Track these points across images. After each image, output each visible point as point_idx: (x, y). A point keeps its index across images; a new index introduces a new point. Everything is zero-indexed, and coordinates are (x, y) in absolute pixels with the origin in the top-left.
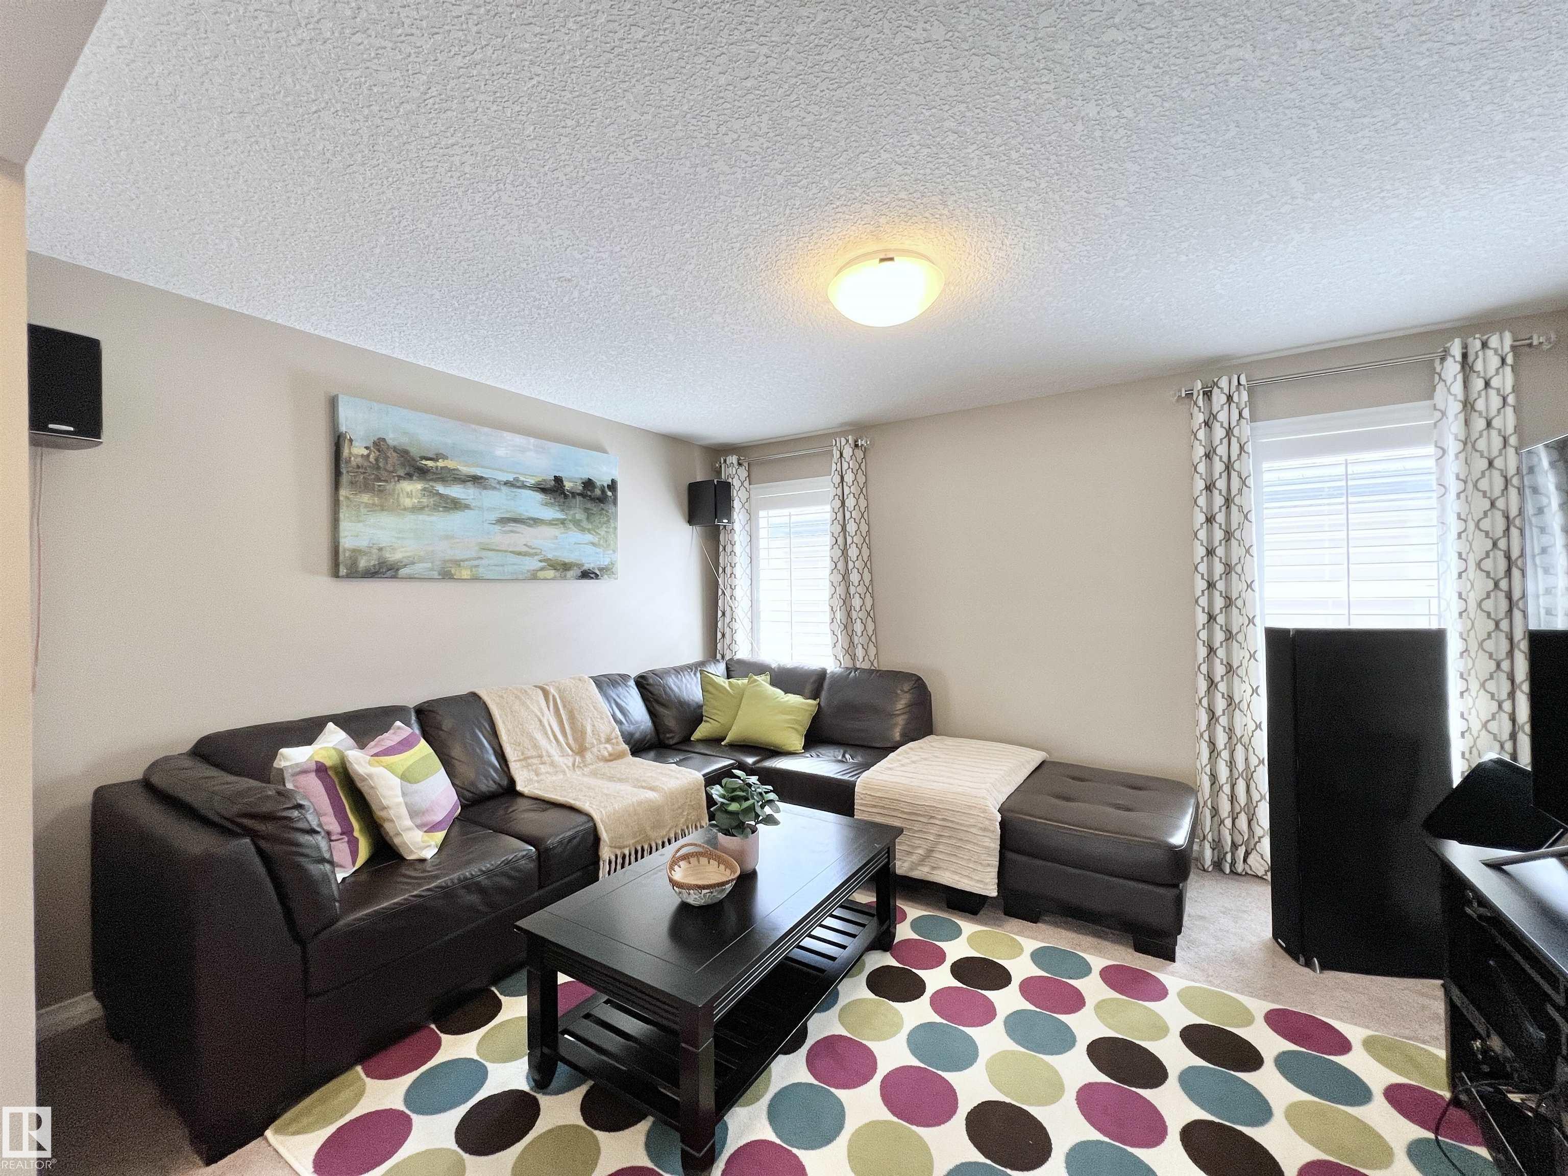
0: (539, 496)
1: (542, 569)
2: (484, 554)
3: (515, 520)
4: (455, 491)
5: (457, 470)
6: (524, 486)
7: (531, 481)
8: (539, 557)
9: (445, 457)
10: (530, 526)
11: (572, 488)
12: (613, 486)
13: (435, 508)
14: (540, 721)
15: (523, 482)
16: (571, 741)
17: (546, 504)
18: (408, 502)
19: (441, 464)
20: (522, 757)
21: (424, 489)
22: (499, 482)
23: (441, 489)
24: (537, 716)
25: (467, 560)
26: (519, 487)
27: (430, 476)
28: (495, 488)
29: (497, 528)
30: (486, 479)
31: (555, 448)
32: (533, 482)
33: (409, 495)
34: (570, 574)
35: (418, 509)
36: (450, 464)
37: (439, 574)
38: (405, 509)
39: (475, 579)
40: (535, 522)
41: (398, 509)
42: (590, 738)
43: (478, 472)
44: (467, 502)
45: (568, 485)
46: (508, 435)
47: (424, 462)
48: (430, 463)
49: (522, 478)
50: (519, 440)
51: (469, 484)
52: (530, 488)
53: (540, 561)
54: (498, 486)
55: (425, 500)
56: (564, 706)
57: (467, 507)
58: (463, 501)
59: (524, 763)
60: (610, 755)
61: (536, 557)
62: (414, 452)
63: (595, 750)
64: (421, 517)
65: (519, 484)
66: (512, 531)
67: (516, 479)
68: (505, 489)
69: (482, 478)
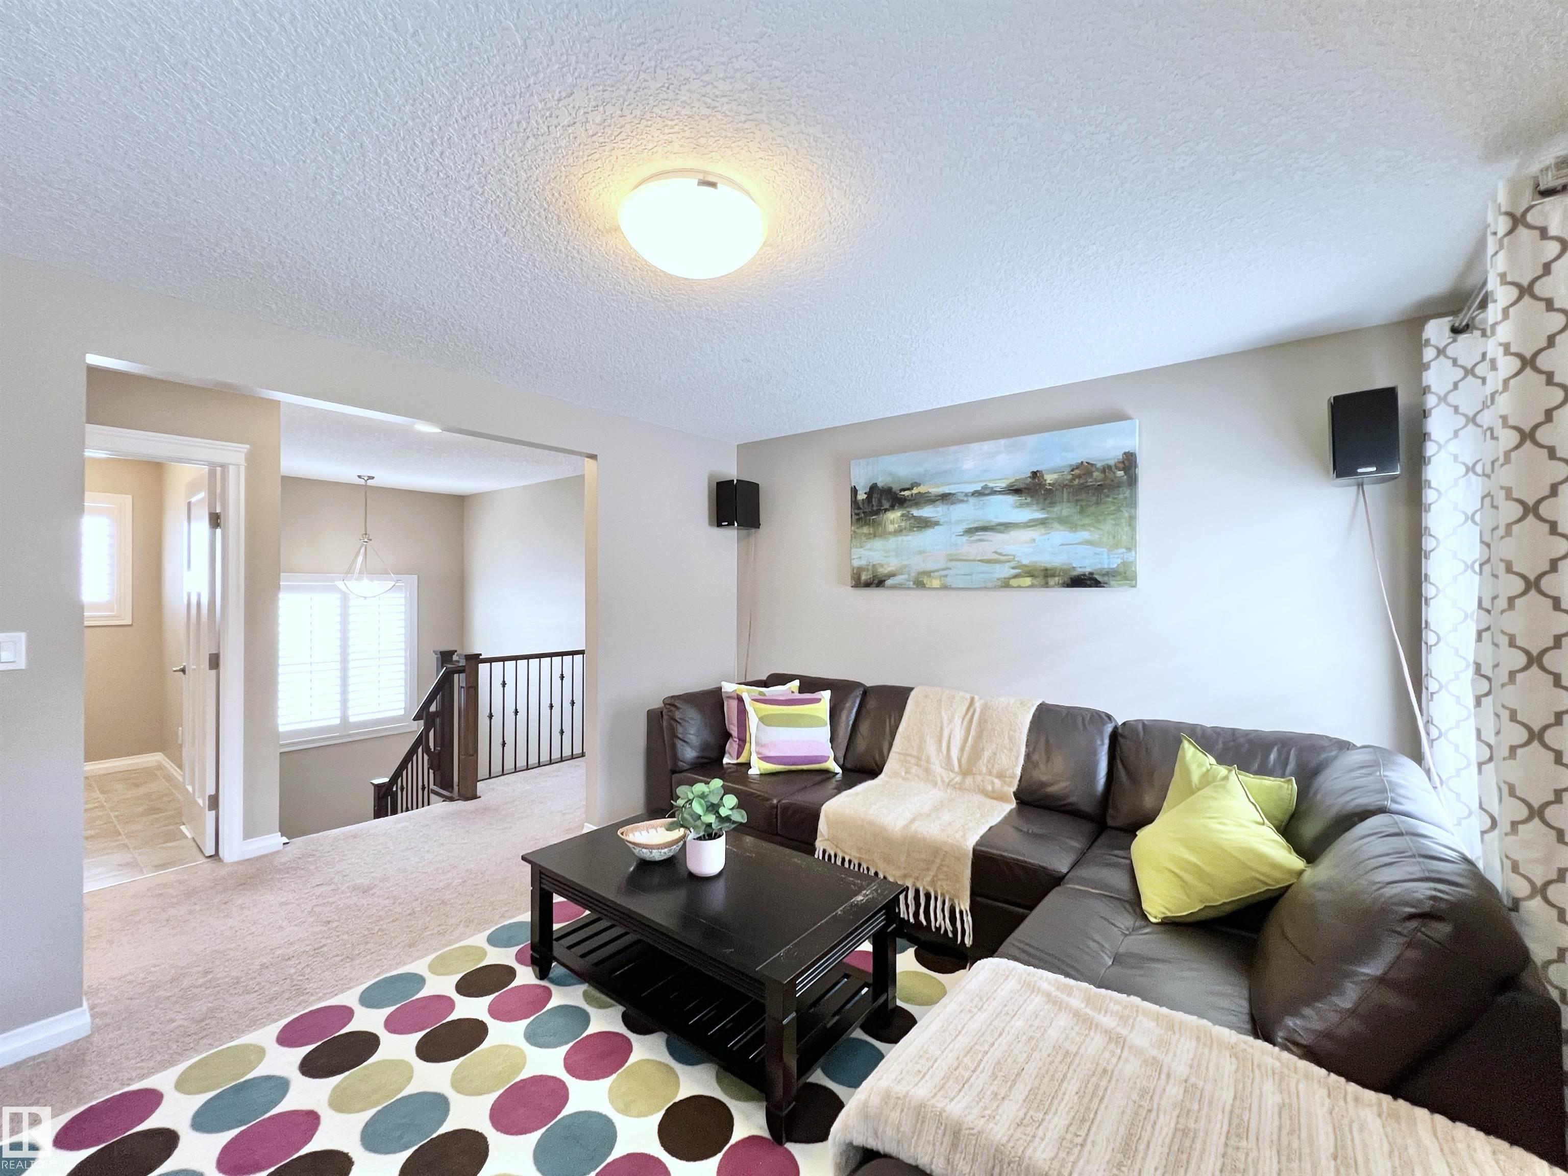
7: (1003, 484)
11: (1056, 480)
12: (1129, 462)
15: (992, 488)
16: (964, 761)
19: (915, 491)
20: (903, 752)
23: (916, 512)
33: (892, 522)
42: (982, 765)
56: (979, 723)
59: (903, 758)
60: (993, 791)
63: (979, 778)
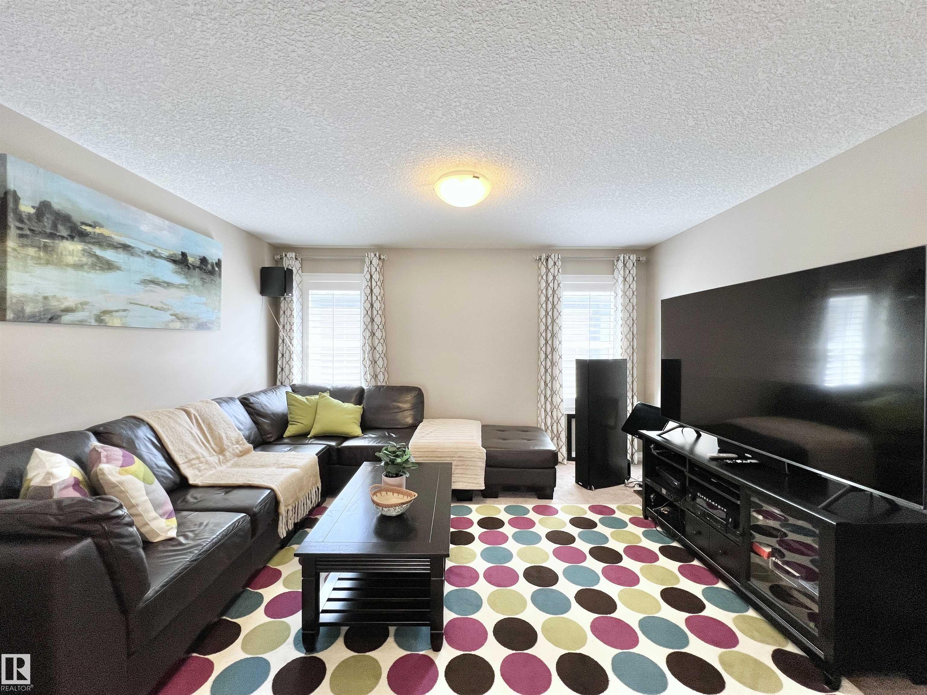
0: (171, 266)
1: (172, 321)
2: (132, 306)
3: (153, 282)
4: (109, 254)
5: (111, 237)
6: (160, 257)
7: (165, 254)
8: (171, 312)
9: (101, 226)
10: (164, 287)
11: (193, 262)
12: (219, 264)
13: (93, 266)
14: (191, 433)
15: (160, 253)
16: (213, 446)
17: (176, 272)
18: (70, 260)
19: (98, 230)
20: (186, 460)
21: (84, 250)
22: (143, 252)
23: (98, 251)
24: (188, 430)
25: (117, 311)
26: (157, 257)
27: (88, 239)
28: (139, 256)
29: (141, 287)
30: (133, 248)
31: (183, 231)
32: (167, 254)
33: (71, 254)
34: (192, 325)
35: (78, 266)
36: (105, 232)
37: (96, 321)
38: (68, 265)
39: (124, 327)
40: (169, 285)
41: (60, 264)
42: (226, 442)
43: (128, 241)
44: (118, 264)
45: (191, 260)
46: (150, 216)
47: (84, 227)
48: (89, 229)
49: (159, 251)
50: (158, 220)
51: (120, 250)
52: (165, 259)
53: (171, 315)
54: (142, 255)
55: (84, 259)
56: (204, 422)
57: (118, 268)
58: (115, 263)
59: (189, 464)
60: (241, 452)
61: (169, 312)
62: (76, 218)
63: (231, 450)
64: (80, 273)
65: (157, 255)
66: (151, 291)
67: (155, 251)
68: (147, 258)
69: (129, 246)
